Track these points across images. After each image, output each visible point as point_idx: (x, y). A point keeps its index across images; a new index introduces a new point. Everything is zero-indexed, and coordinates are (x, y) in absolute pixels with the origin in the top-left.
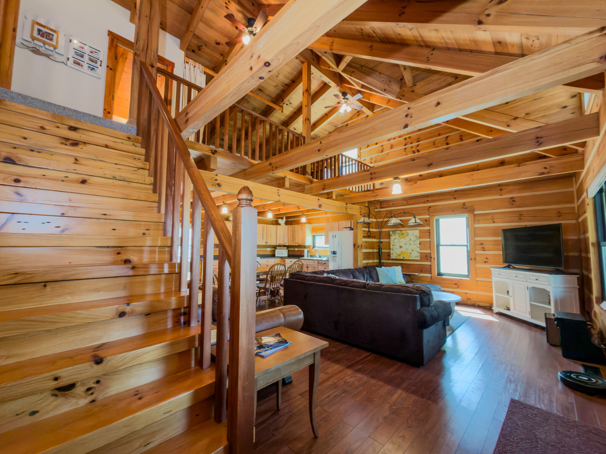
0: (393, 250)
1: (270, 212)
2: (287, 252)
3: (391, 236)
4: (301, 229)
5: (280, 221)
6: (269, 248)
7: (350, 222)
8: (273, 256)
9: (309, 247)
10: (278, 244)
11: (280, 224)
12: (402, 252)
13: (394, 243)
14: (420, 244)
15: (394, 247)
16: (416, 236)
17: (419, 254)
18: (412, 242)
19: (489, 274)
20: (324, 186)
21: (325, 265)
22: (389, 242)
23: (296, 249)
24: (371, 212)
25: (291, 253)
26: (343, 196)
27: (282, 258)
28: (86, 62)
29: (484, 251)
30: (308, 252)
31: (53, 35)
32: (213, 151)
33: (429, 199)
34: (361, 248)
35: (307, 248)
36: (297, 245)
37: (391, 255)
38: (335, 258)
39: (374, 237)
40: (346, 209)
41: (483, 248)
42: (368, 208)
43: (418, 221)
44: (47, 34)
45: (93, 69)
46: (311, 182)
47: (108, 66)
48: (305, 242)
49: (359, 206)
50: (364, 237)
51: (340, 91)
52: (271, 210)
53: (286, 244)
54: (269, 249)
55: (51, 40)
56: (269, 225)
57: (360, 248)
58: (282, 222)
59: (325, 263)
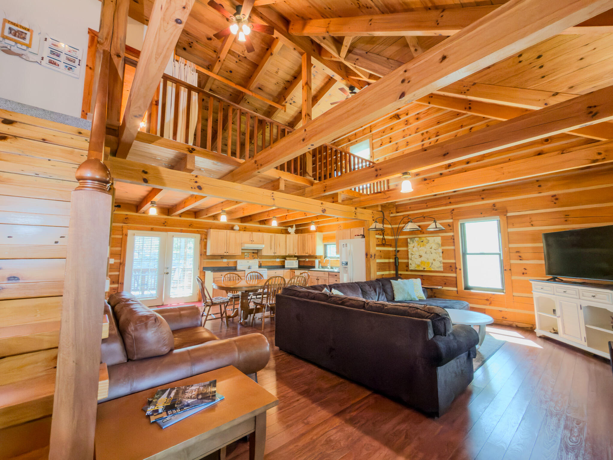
0: (411, 260)
1: (274, 220)
2: (297, 263)
3: (409, 244)
4: (312, 237)
5: (290, 229)
6: (278, 258)
7: (363, 229)
8: (283, 267)
9: (320, 257)
10: (287, 255)
11: (289, 233)
12: (421, 263)
13: (413, 251)
14: (443, 252)
15: (413, 256)
16: (438, 244)
17: (442, 265)
18: (433, 251)
19: (529, 289)
20: (326, 187)
21: (336, 277)
22: (407, 251)
23: (307, 260)
24: (385, 217)
25: (302, 264)
26: (352, 199)
27: (291, 269)
28: (62, 61)
29: (521, 260)
30: (319, 262)
31: (26, 34)
32: (191, 149)
33: (452, 200)
34: (375, 258)
35: (318, 258)
36: (307, 255)
37: (410, 265)
38: (346, 269)
39: (390, 246)
40: (356, 214)
41: (520, 257)
42: (381, 213)
43: (439, 226)
44: (20, 32)
45: (71, 68)
46: (312, 184)
47: (87, 66)
48: (315, 252)
49: (371, 211)
50: (378, 245)
51: (347, 85)
52: (275, 217)
53: (296, 255)
54: (278, 260)
55: (24, 38)
56: (277, 235)
57: (373, 258)
58: (292, 230)
59: (336, 275)
